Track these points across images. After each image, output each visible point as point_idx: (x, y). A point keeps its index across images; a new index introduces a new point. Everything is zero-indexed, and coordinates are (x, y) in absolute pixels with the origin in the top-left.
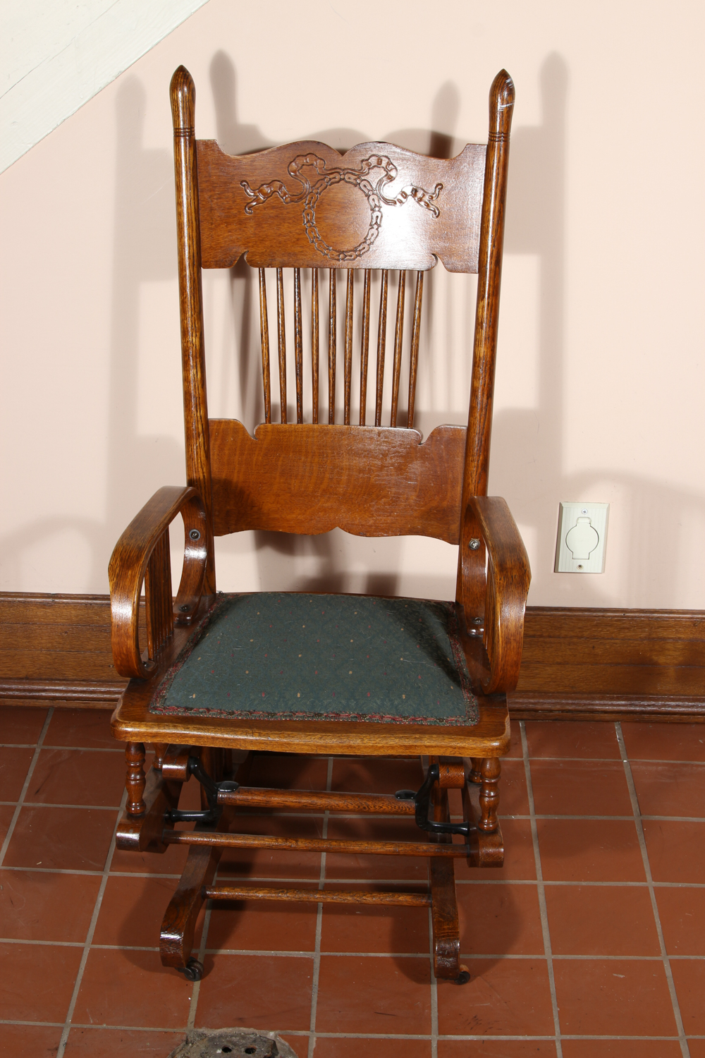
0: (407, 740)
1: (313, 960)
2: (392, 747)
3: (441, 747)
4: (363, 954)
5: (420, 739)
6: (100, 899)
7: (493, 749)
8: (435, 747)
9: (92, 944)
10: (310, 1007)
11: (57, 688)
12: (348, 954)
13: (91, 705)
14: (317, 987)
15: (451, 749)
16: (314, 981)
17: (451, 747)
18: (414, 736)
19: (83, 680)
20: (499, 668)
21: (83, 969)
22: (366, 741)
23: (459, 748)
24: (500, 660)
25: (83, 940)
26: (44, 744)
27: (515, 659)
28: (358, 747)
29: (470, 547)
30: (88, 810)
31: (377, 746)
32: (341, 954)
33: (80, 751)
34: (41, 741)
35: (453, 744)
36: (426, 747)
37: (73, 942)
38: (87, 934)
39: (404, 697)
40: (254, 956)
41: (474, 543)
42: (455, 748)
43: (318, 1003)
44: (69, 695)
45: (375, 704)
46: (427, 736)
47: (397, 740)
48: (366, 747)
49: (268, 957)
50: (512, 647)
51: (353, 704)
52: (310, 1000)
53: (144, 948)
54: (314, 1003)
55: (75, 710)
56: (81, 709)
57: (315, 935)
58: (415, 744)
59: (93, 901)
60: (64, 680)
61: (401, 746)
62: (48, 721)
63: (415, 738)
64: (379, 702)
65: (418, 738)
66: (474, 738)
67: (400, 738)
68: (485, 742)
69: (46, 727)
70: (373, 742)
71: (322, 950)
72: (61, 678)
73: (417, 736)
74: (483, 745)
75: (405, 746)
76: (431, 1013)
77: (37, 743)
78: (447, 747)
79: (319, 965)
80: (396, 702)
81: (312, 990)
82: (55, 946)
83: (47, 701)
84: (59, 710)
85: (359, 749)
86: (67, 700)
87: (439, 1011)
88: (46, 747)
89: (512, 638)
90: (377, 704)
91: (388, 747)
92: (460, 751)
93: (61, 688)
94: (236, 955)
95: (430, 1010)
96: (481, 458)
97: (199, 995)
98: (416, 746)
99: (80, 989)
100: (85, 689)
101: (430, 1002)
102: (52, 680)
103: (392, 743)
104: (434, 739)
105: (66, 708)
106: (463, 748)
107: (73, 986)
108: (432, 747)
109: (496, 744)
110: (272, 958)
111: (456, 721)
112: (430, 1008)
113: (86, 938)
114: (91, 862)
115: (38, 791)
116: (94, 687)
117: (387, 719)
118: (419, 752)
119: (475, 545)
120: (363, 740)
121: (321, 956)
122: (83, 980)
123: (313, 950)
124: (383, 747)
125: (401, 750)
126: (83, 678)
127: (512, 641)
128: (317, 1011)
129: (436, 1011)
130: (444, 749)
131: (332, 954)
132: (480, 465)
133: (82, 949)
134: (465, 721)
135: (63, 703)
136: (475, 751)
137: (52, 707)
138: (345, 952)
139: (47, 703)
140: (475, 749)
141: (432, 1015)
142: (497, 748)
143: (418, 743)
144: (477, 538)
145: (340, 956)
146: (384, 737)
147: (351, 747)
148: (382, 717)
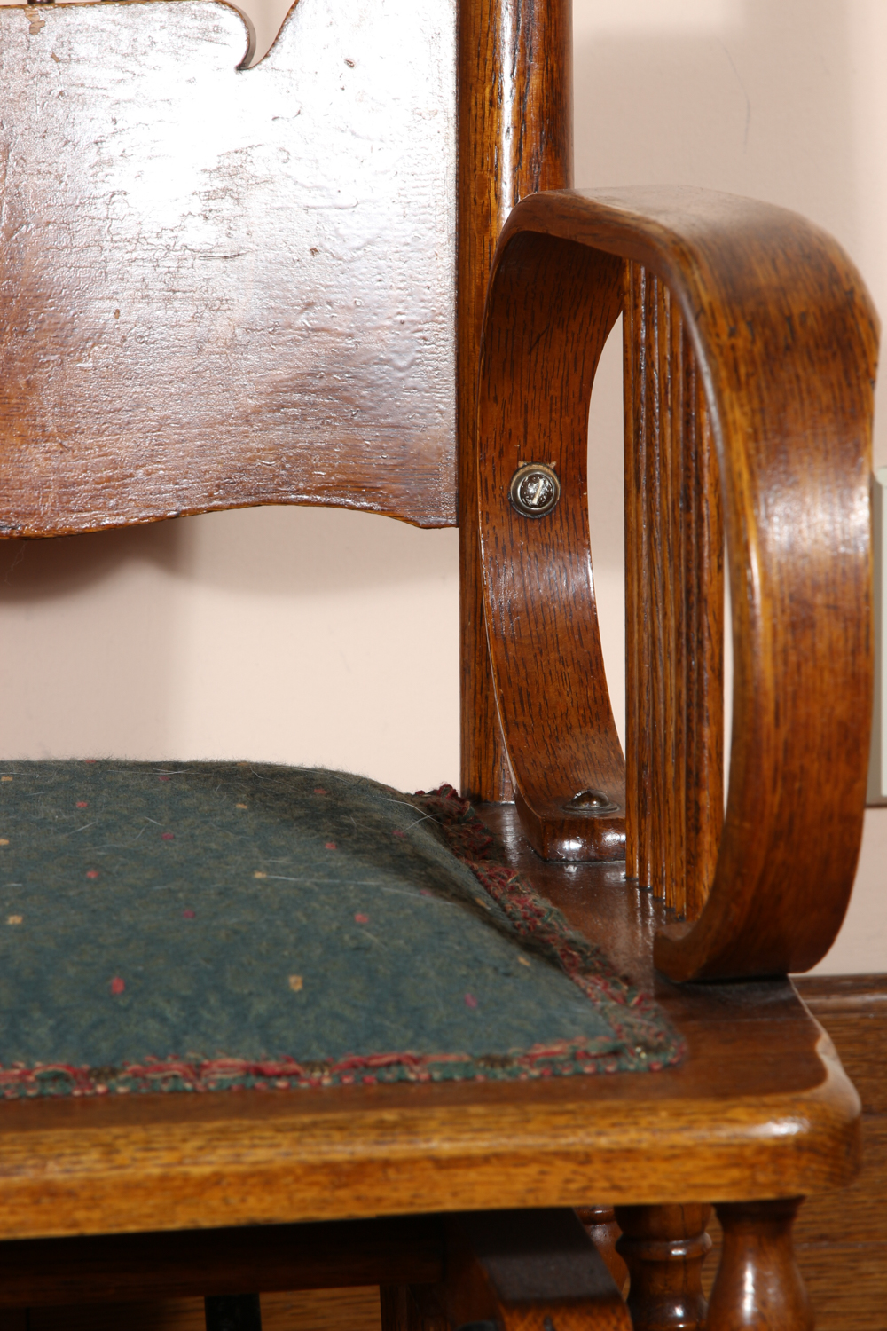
0: (337, 1135)
2: (266, 1179)
3: (519, 1159)
5: (409, 1128)
7: (778, 1151)
8: (486, 1159)
15: (566, 1168)
17: (566, 1155)
18: (372, 1116)
20: (767, 765)
22: (126, 1155)
23: (611, 1156)
24: (769, 718)
27: (841, 710)
28: (92, 1194)
29: (515, 508)
31: (186, 1178)
35: (576, 1140)
36: (442, 1164)
39: (295, 983)
41: (534, 479)
42: (585, 1159)
45: (152, 1024)
46: (440, 1113)
47: (285, 1140)
48: (129, 1188)
50: (822, 647)
51: (43, 1031)
58: (381, 1152)
61: (311, 1168)
63: (381, 1126)
64: (172, 1011)
65: (394, 1125)
66: (678, 1104)
67: (304, 1128)
68: (739, 1113)
70: (167, 1157)
73: (390, 1116)
74: (725, 1133)
75: (332, 1168)
78: (543, 1158)
80: (260, 1007)
85: (94, 1203)
89: (820, 599)
90: (163, 1020)
91: (243, 1178)
92: (616, 1174)
96: (535, 82)
98: (386, 1164)
103: (262, 1154)
104: (476, 1123)
106: (629, 1153)
108: (467, 1161)
109: (784, 1128)
111: (575, 1057)
117: (225, 1069)
118: (404, 1195)
119: (538, 490)
120: (110, 1150)
124: (216, 1180)
125: (312, 1194)
127: (820, 615)
130: (533, 1170)
132: (532, 116)
134: (615, 1053)
136: (689, 1165)
140: (689, 1153)
142: (798, 1146)
143: (399, 1149)
144: (545, 459)
146: (222, 1131)
147: (48, 1192)
148: (198, 1070)
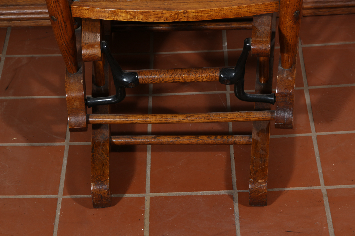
1: (232, 196)
6: (65, 162)
9: (63, 195)
10: (235, 230)
11: (12, 11)
13: (39, 23)
14: (238, 215)
16: (235, 211)
19: (32, 5)
21: (59, 213)
25: (56, 192)
26: (7, 54)
30: (47, 99)
33: (35, 57)
34: (4, 52)
37: (48, 194)
38: (58, 189)
40: (187, 196)
43: (240, 227)
44: (22, 16)
49: (198, 196)
52: (234, 225)
54: (238, 227)
55: (27, 28)
56: (31, 27)
59: (61, 165)
60: (17, 5)
62: (8, 37)
69: (7, 42)
71: (238, 189)
72: (15, 4)
76: (328, 229)
77: (2, 54)
81: (234, 217)
82: (35, 199)
83: (5, 22)
84: (15, 29)
86: (20, 21)
87: (334, 227)
88: (9, 56)
93: (15, 11)
94: (174, 196)
95: (327, 227)
97: (150, 227)
99: (58, 228)
100: (33, 11)
101: (327, 222)
102: (8, 6)
105: (20, 27)
107: (53, 227)
110: (201, 196)
112: (327, 225)
113: (58, 191)
114: (54, 136)
115: (7, 88)
116: (40, 9)
121: (238, 193)
122: (60, 222)
123: (231, 189)
126: (31, 3)
128: (241, 233)
129: (332, 227)
133: (56, 199)
135: (18, 23)
137: (10, 26)
139: (5, 24)
141: (329, 231)
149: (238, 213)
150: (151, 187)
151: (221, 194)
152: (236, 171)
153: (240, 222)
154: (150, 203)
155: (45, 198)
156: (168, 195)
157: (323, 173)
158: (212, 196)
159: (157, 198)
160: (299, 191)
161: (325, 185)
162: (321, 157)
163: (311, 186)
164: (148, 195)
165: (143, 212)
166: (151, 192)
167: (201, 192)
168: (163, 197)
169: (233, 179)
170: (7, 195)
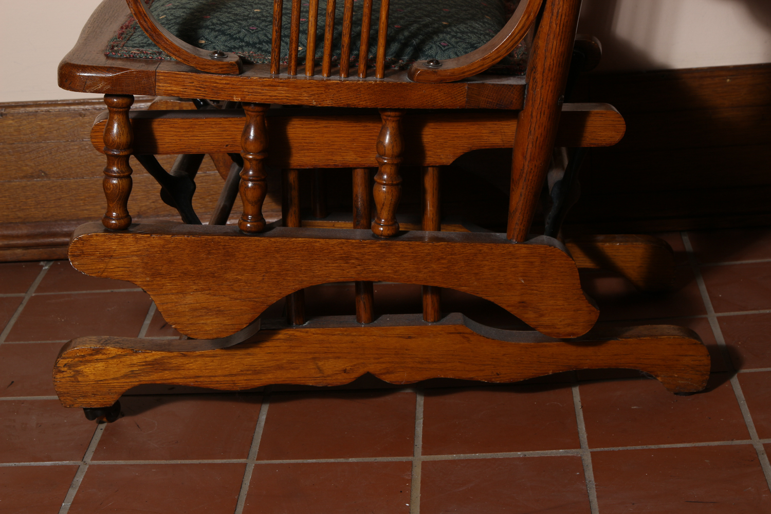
1: (581, 457)
4: (653, 447)
9: (257, 459)
10: (588, 502)
12: (629, 448)
14: (593, 482)
16: (587, 477)
25: (245, 456)
32: (621, 448)
37: (229, 458)
38: (249, 451)
40: (493, 459)
43: (598, 497)
52: (587, 496)
53: (332, 460)
54: (593, 498)
57: (578, 433)
59: (255, 421)
71: (590, 447)
79: (590, 461)
82: (204, 465)
94: (467, 460)
97: (421, 500)
99: (246, 503)
110: (519, 459)
113: (248, 455)
121: (591, 452)
122: (249, 495)
123: (579, 446)
128: (599, 505)
131: (606, 449)
133: (245, 465)
138: (626, 446)
145: (619, 450)
149: (592, 479)
150: (423, 447)
151: (559, 455)
152: (586, 423)
153: (596, 491)
154: (422, 469)
155: (222, 464)
156: (456, 458)
157: (755, 421)
158: (541, 459)
159: (435, 463)
160: (710, 447)
161: (760, 438)
162: (748, 400)
163: (733, 440)
164: (419, 458)
165: (410, 481)
166: (423, 454)
167: (519, 453)
168: (445, 461)
169: (581, 435)
170: (152, 459)
